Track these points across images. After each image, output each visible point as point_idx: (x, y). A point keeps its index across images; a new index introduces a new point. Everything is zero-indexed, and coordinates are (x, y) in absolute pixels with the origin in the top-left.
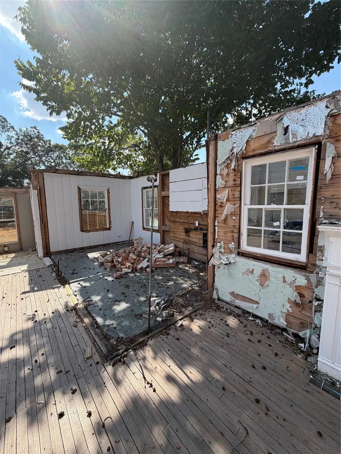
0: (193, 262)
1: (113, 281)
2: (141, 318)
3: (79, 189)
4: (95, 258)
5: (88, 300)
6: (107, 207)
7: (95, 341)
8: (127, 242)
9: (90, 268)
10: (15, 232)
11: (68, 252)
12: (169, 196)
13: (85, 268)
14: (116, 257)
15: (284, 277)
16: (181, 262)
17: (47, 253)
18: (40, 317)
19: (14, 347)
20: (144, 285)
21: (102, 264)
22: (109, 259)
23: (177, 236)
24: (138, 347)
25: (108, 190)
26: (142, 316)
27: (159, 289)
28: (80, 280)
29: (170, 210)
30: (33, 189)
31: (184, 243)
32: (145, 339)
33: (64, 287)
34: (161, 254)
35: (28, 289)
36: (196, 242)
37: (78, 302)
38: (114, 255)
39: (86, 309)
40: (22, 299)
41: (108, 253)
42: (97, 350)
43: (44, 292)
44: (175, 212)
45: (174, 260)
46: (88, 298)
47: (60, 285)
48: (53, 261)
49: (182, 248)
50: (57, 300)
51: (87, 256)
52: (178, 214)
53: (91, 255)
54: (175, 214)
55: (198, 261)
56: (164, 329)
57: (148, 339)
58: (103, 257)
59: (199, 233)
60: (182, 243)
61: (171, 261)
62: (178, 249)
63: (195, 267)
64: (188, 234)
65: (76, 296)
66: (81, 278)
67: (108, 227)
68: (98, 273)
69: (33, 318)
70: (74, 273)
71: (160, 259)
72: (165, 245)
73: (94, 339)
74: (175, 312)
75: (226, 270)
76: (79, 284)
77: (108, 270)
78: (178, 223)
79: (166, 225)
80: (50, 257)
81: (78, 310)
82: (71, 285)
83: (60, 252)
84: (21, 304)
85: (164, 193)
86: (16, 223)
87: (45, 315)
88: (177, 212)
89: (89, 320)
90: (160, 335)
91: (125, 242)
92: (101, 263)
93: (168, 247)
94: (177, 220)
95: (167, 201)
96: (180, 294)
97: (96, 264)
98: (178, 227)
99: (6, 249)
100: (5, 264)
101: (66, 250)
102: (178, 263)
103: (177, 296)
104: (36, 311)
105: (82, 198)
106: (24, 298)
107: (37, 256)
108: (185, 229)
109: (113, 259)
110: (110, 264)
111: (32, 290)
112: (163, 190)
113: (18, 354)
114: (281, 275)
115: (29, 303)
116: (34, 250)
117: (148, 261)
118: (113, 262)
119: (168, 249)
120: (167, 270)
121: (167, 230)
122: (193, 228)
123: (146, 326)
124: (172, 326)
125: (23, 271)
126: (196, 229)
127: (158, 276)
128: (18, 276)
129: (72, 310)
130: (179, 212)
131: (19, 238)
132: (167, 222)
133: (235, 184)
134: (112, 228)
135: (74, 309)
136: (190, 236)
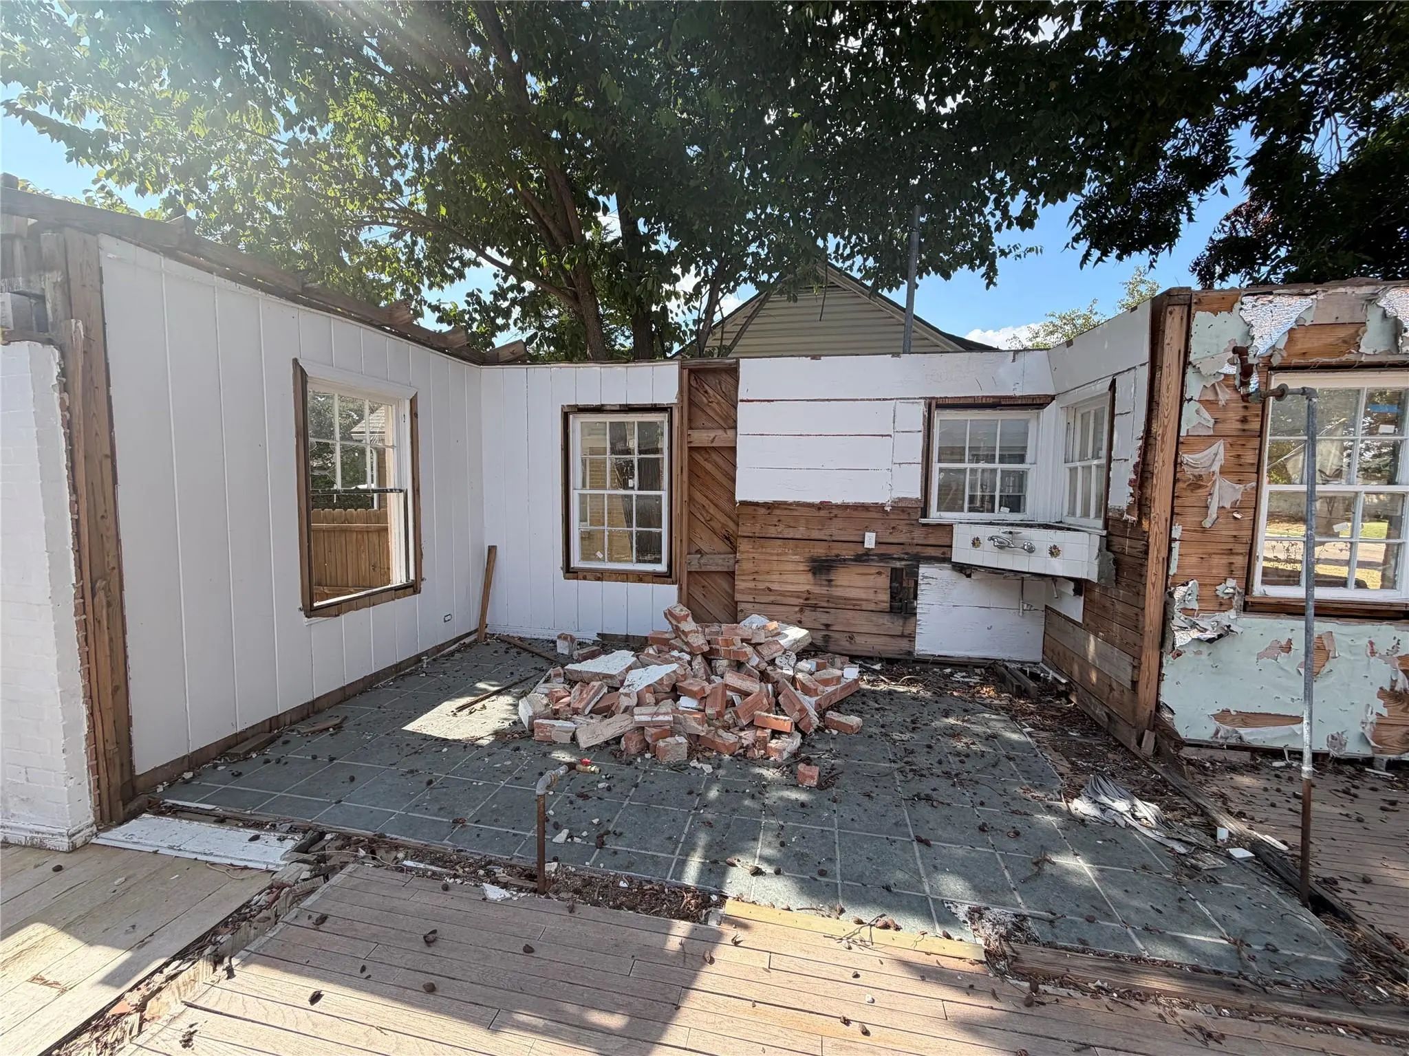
3: (301, 377)
4: (500, 735)
12: (732, 449)
15: (1371, 643)
17: (123, 795)
25: (413, 402)
31: (807, 609)
36: (859, 600)
44: (766, 505)
60: (797, 609)
61: (852, 674)
64: (824, 577)
67: (398, 577)
71: (824, 675)
75: (1204, 657)
83: (196, 764)
85: (701, 437)
91: (467, 640)
95: (707, 466)
98: (778, 554)
101: (227, 742)
105: (309, 429)
108: (813, 560)
114: (1365, 641)
119: (779, 635)
133: (1244, 430)
134: (424, 585)
136: (833, 583)
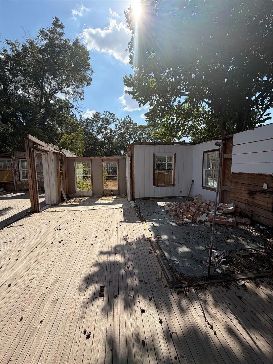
0: (257, 226)
1: (176, 226)
2: (201, 264)
3: (154, 155)
4: (162, 206)
5: (158, 236)
6: (173, 167)
7: (164, 269)
8: (187, 197)
9: (159, 213)
10: (117, 183)
11: (145, 200)
12: (231, 159)
13: (156, 213)
14: (179, 208)
16: (242, 223)
17: (133, 199)
18: (130, 240)
19: (117, 254)
20: (203, 236)
21: (167, 212)
22: (173, 208)
23: (239, 197)
24: (198, 287)
25: (175, 155)
26: (201, 262)
27: (218, 243)
28: (153, 221)
29: (232, 171)
30: (128, 156)
31: (247, 205)
32: (205, 284)
33: (143, 224)
34: (220, 211)
35: (123, 220)
36: (263, 205)
37: (151, 236)
38: (177, 206)
39: (157, 242)
40: (120, 225)
41: (172, 204)
42: (165, 277)
43: (131, 224)
44: (237, 173)
45: (235, 219)
46: (158, 235)
47: (140, 221)
48: (136, 204)
49: (244, 209)
50: (139, 231)
51: (157, 204)
52: (241, 176)
53: (160, 204)
54: (237, 175)
55: (264, 225)
56: (224, 282)
57: (208, 284)
58: (169, 207)
59: (267, 196)
60: (244, 204)
61: (231, 220)
62: (239, 210)
63: (260, 231)
64: (252, 196)
65: (150, 231)
66: (153, 219)
67: (172, 184)
68: (165, 218)
69: (125, 239)
70: (149, 215)
71: (218, 216)
72: (224, 204)
73: (163, 267)
74: (236, 270)
76: (152, 223)
77: (172, 217)
78: (241, 184)
79: (226, 185)
80: (134, 202)
81: (152, 242)
82: (147, 223)
83: (140, 199)
84: (119, 229)
85: (226, 156)
86: (117, 178)
87: (132, 239)
88: (239, 174)
89: (159, 252)
90: (220, 285)
91: (185, 197)
92: (167, 210)
93: (227, 206)
94: (239, 181)
95: (229, 163)
96: (242, 254)
97: (163, 210)
98: (240, 188)
99: (112, 193)
100: (112, 202)
101: (143, 198)
102: (238, 223)
103: (238, 255)
104: (127, 235)
105: (156, 161)
106: (121, 225)
107: (127, 199)
108: (249, 190)
109: (176, 209)
110: (174, 213)
111: (125, 221)
112: (225, 153)
113: (119, 259)
115: (123, 229)
116: (125, 196)
117: (206, 216)
118: (176, 211)
119: (227, 208)
120: (226, 227)
121: (227, 190)
122: (259, 189)
123: (206, 273)
124: (233, 283)
125: (120, 208)
126: (264, 192)
127: (217, 231)
128: (118, 211)
129: (148, 241)
130: (242, 173)
131: (119, 187)
132: (227, 183)
134: (175, 185)
135: (149, 240)
136: (255, 198)
